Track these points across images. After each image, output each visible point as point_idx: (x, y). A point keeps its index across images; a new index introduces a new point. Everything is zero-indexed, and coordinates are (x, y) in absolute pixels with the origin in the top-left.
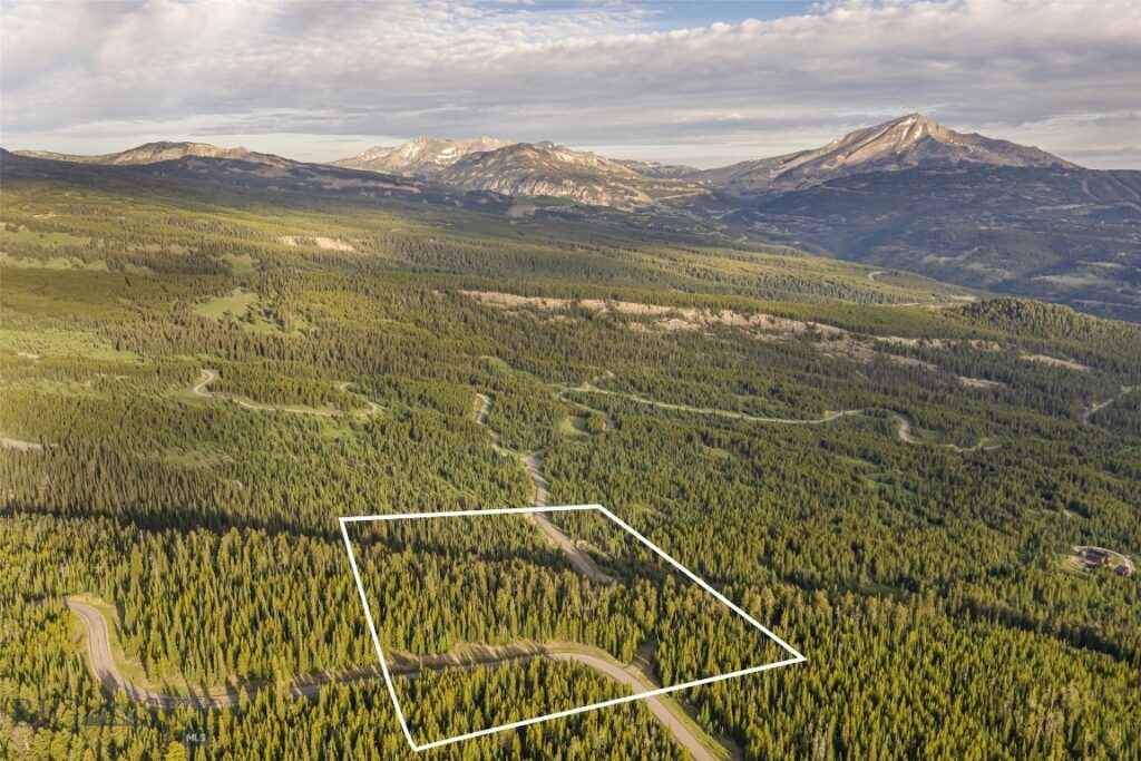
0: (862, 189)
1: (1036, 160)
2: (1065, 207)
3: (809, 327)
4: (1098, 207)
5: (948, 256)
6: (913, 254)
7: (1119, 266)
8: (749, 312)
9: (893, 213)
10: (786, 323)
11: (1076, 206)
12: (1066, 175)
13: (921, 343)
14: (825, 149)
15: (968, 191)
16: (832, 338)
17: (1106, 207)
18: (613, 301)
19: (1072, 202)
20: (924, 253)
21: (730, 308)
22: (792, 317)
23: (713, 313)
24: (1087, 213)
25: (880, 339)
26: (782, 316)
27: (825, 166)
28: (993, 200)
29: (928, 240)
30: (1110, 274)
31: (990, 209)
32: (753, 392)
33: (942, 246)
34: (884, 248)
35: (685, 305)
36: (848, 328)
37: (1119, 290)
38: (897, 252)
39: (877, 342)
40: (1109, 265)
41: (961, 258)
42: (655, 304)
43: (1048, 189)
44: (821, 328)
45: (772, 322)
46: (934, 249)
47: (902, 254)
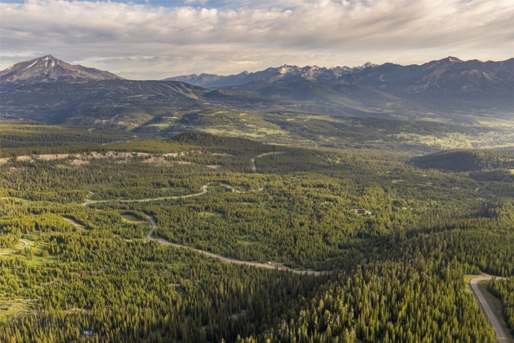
0: (39, 91)
1: (109, 77)
2: (138, 96)
3: (134, 155)
4: (150, 95)
5: (105, 119)
6: (89, 120)
7: (177, 118)
8: (104, 151)
9: (62, 102)
10: (123, 154)
11: (142, 95)
12: (130, 83)
13: (179, 155)
14: (5, 71)
15: (94, 91)
16: (147, 158)
17: (153, 95)
18: (34, 155)
19: (139, 94)
20: (94, 119)
21: (94, 150)
22: (125, 151)
23: (88, 154)
24: (147, 98)
25: (166, 155)
26: (120, 151)
27: (8, 80)
28: (109, 94)
29: (94, 113)
30: (177, 121)
31: (109, 98)
32: (164, 186)
33: (101, 115)
34: (72, 118)
35: (74, 152)
36: (151, 152)
37: (185, 127)
38: (80, 119)
39: (165, 157)
40: (175, 118)
41: (111, 120)
42: (59, 153)
43: (127, 89)
44: (139, 154)
45: (117, 155)
46: (98, 117)
47: (83, 121)
